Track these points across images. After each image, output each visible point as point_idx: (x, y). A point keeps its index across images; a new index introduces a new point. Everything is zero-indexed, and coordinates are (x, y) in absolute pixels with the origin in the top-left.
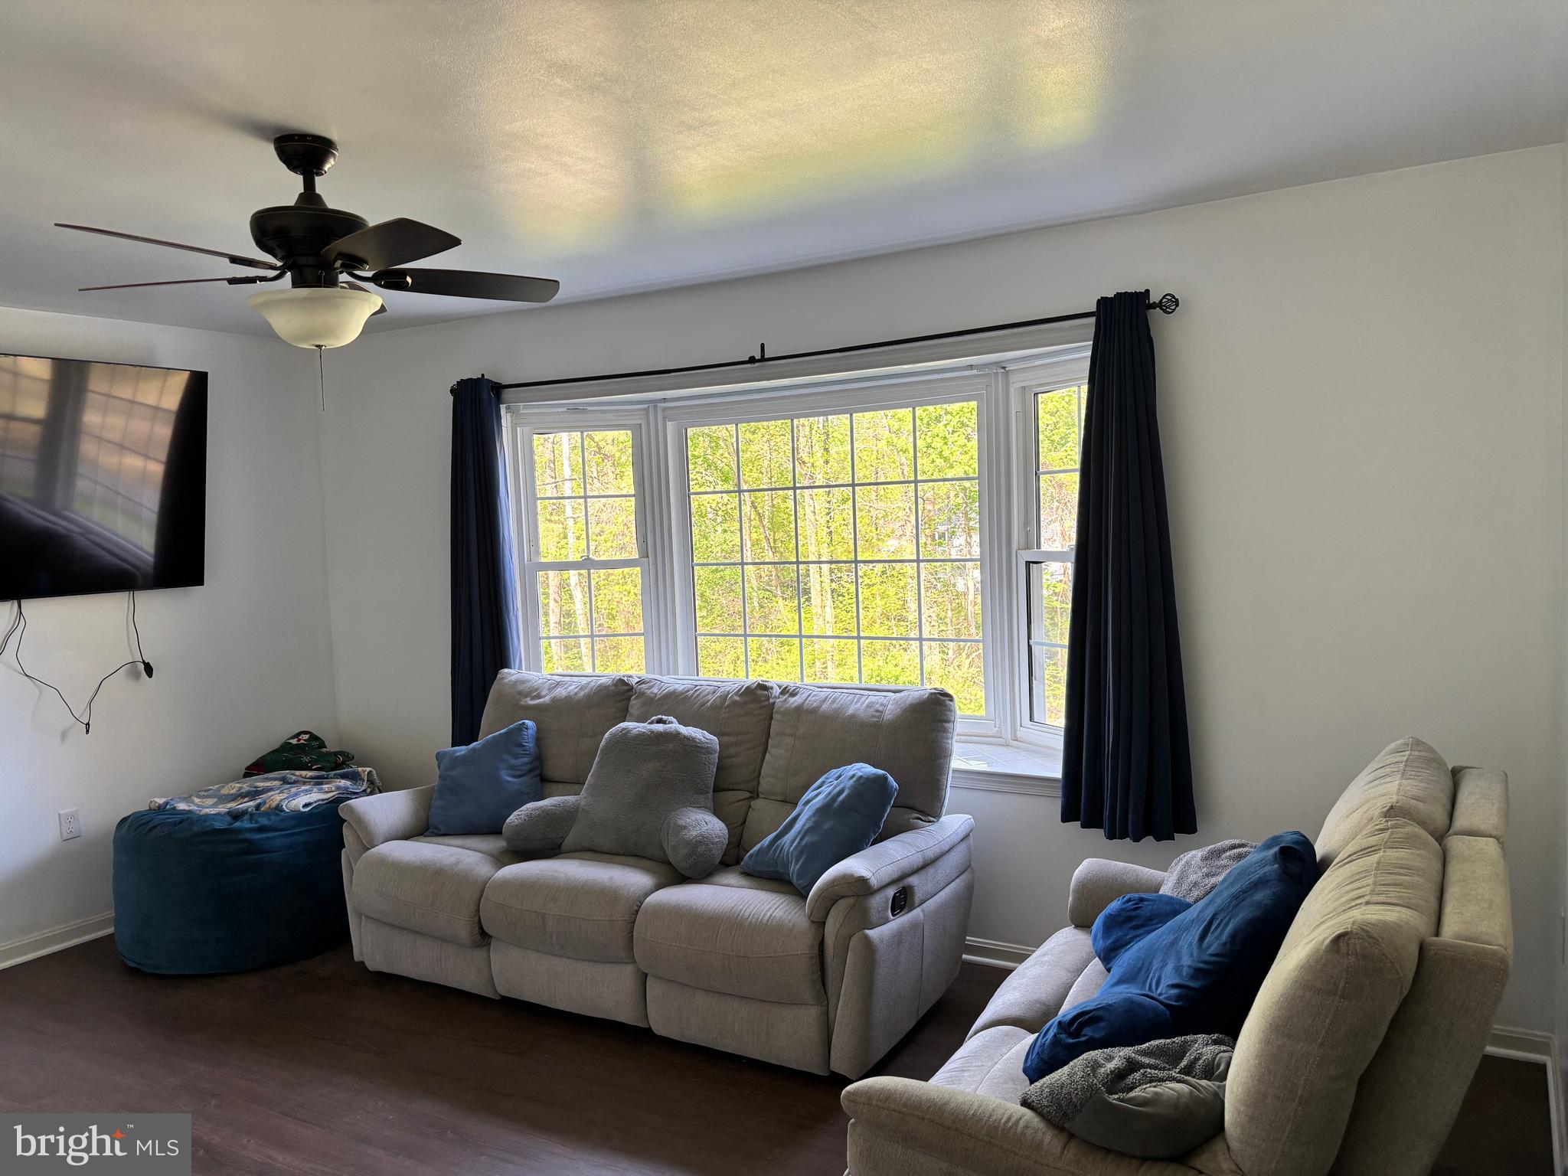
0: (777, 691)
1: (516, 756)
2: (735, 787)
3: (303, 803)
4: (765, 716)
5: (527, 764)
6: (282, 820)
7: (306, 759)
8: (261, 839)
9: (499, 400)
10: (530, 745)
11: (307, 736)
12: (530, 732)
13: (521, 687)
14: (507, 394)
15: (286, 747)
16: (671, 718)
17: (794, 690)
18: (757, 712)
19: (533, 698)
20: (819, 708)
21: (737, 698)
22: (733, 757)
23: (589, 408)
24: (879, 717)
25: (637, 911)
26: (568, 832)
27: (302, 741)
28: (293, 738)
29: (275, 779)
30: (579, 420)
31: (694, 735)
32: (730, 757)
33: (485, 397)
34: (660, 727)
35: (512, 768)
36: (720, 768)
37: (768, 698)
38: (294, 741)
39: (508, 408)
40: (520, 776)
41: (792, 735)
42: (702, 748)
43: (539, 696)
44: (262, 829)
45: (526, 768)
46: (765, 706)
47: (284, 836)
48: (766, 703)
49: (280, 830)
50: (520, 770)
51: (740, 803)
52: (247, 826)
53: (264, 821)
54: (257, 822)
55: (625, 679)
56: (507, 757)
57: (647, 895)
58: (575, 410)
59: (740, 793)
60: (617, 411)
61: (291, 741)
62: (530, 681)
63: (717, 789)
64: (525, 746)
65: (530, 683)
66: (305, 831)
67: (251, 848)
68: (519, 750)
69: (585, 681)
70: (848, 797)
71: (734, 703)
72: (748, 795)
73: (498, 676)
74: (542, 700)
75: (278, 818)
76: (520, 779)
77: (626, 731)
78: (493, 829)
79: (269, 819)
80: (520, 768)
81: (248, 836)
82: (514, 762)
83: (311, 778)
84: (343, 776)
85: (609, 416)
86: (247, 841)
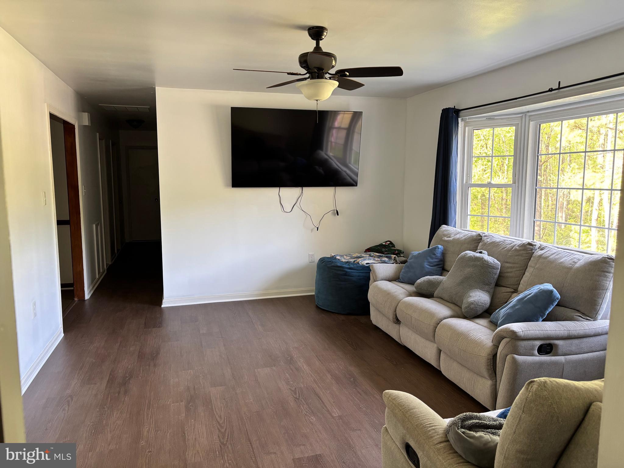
0: (537, 247)
1: (432, 258)
2: (507, 286)
3: (366, 263)
4: (528, 257)
5: (436, 262)
6: (357, 267)
7: (384, 250)
8: (349, 272)
9: (458, 116)
10: (439, 255)
11: (389, 243)
12: (440, 250)
13: (445, 233)
14: (462, 113)
15: (381, 245)
16: (486, 252)
17: (543, 248)
18: (524, 255)
19: (447, 237)
20: (549, 257)
21: (517, 248)
22: (509, 273)
23: (495, 118)
24: (573, 265)
25: (439, 323)
26: (436, 289)
27: (387, 244)
28: (384, 242)
29: (368, 254)
30: (492, 123)
31: (489, 260)
32: (507, 273)
33: (451, 115)
34: (478, 255)
35: (430, 262)
36: (500, 276)
37: (532, 250)
38: (384, 244)
39: (462, 119)
40: (432, 266)
41: (533, 267)
42: (491, 266)
43: (450, 237)
44: (350, 268)
45: (436, 263)
46: (529, 253)
47: (357, 272)
48: (530, 252)
49: (356, 270)
50: (433, 264)
51: (507, 293)
52: (346, 266)
53: (352, 266)
54: (350, 266)
55: (481, 234)
56: (429, 258)
57: (445, 318)
58: (490, 118)
59: (509, 289)
60: (508, 118)
61: (383, 243)
62: (449, 231)
63: (497, 285)
64: (436, 255)
65: (449, 232)
66: (364, 272)
67: (346, 274)
68: (434, 256)
69: (467, 233)
70: (532, 297)
71: (516, 250)
72: (513, 290)
73: (440, 228)
74: (450, 238)
75: (356, 266)
76: (432, 267)
77: (466, 254)
78: (412, 283)
79: (354, 266)
80: (432, 263)
81: (346, 270)
82: (431, 260)
83: (378, 256)
84: (387, 257)
85: (505, 120)
86: (346, 272)
